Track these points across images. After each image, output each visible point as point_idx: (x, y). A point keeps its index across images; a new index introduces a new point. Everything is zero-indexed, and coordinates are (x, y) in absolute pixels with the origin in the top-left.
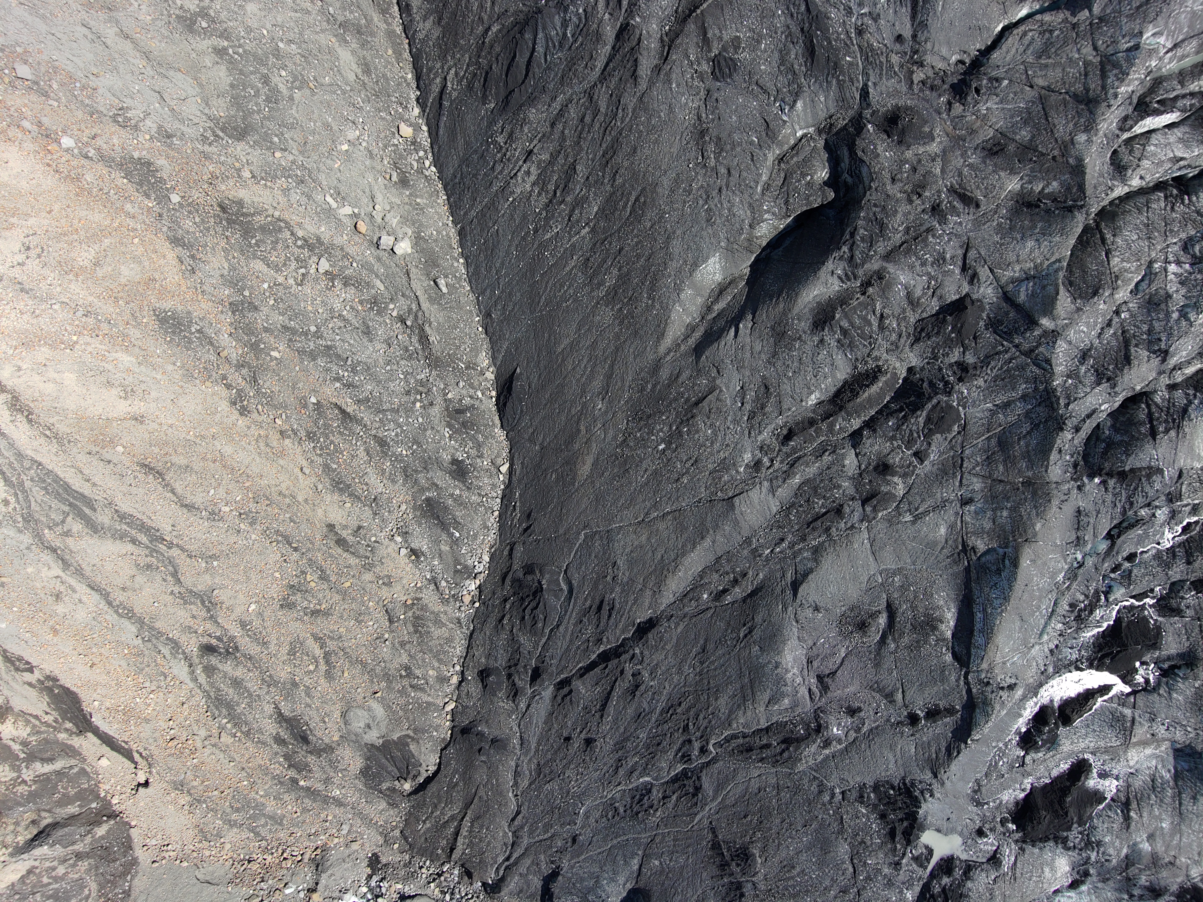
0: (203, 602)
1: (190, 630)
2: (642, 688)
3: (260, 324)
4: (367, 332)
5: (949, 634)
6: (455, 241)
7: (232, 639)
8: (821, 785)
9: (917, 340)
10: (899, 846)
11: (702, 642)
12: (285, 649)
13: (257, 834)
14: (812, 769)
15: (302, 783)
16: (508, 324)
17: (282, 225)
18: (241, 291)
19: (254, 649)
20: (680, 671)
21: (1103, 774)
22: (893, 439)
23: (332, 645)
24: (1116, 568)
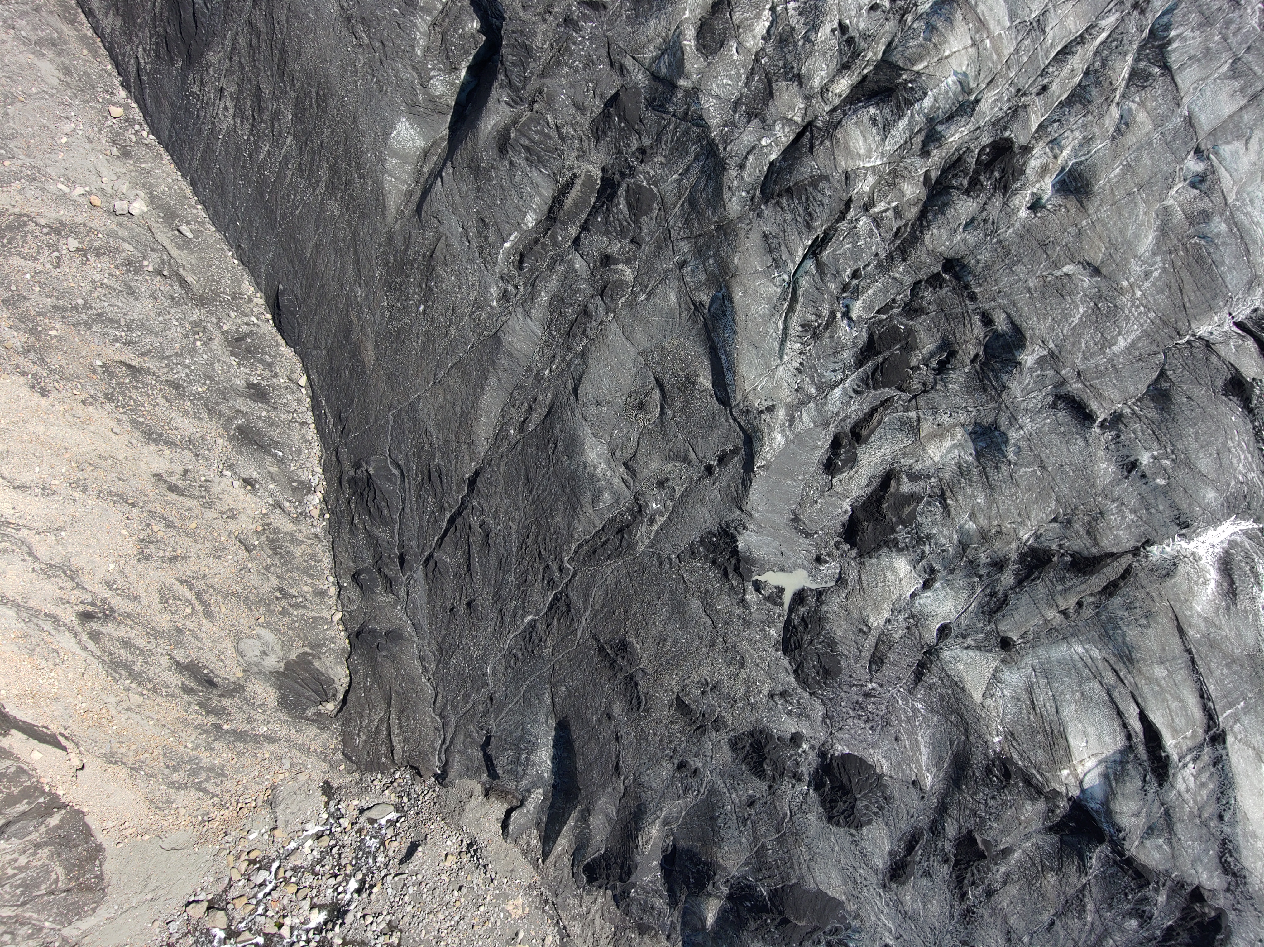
0: (64, 572)
1: (61, 601)
2: (492, 535)
3: (33, 310)
4: (131, 292)
5: (708, 385)
6: (188, 191)
7: (104, 601)
8: (659, 557)
9: (598, 140)
10: (735, 583)
11: (523, 473)
12: (156, 598)
13: (205, 792)
14: (647, 547)
15: (226, 727)
16: (258, 249)
17: (25, 219)
18: (8, 288)
19: (128, 606)
20: (517, 509)
21: (914, 477)
22: (607, 233)
23: (200, 585)
24: (845, 288)
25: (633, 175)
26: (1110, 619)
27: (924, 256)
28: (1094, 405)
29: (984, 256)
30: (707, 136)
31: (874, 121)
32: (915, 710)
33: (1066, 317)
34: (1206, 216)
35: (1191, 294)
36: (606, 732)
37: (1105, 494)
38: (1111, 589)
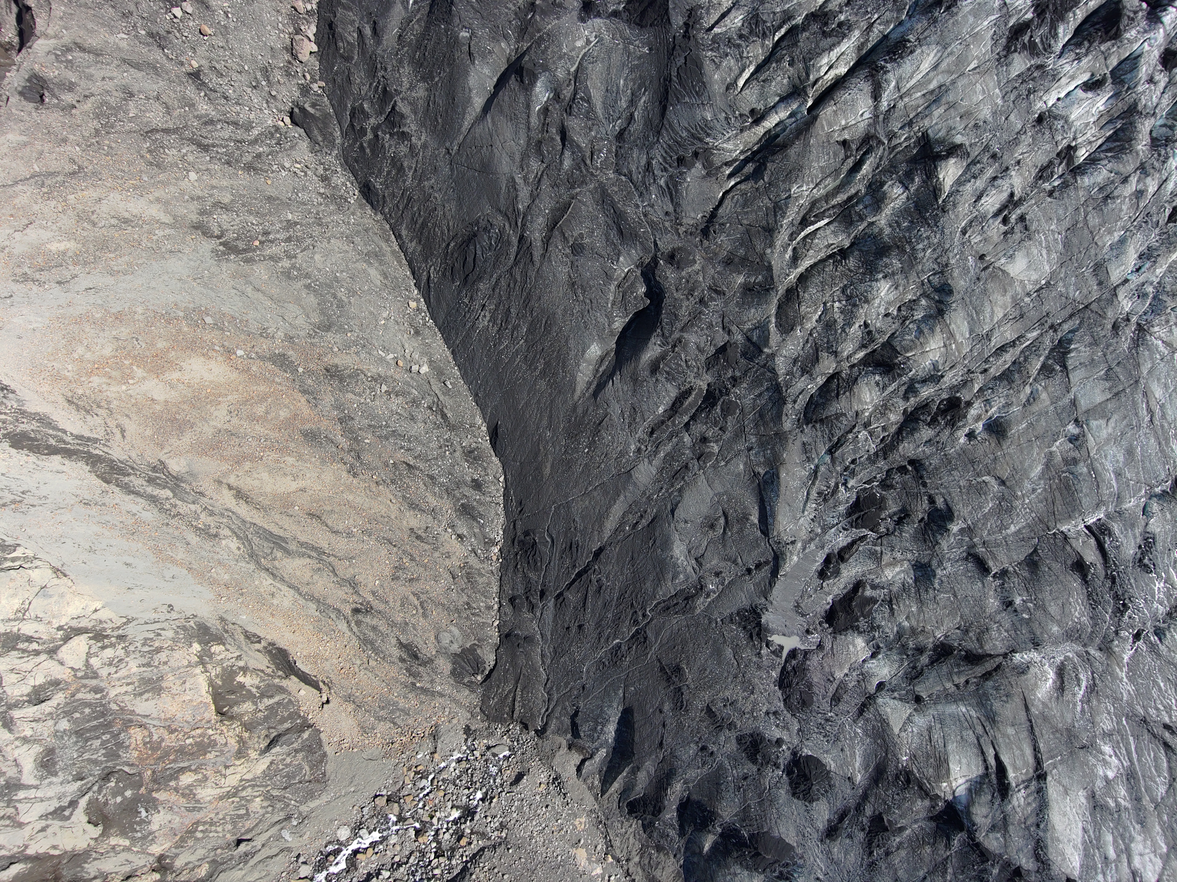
0: (350, 584)
1: (345, 601)
2: (604, 588)
3: (357, 426)
4: (413, 418)
5: (756, 521)
6: (451, 359)
7: (368, 603)
8: (710, 618)
9: (708, 369)
10: (756, 642)
11: (630, 554)
12: (398, 604)
13: (395, 724)
14: (702, 611)
15: (418, 685)
16: (489, 398)
17: (359, 372)
18: (343, 411)
19: (381, 607)
20: (622, 574)
21: (874, 587)
22: (706, 423)
23: (423, 597)
24: (846, 469)
25: (728, 395)
26: (984, 694)
27: (897, 457)
28: (991, 563)
29: (935, 461)
30: (776, 380)
31: (877, 384)
32: (856, 733)
33: (981, 508)
34: (1075, 462)
35: (1059, 506)
36: (657, 720)
37: (991, 618)
38: (987, 676)
